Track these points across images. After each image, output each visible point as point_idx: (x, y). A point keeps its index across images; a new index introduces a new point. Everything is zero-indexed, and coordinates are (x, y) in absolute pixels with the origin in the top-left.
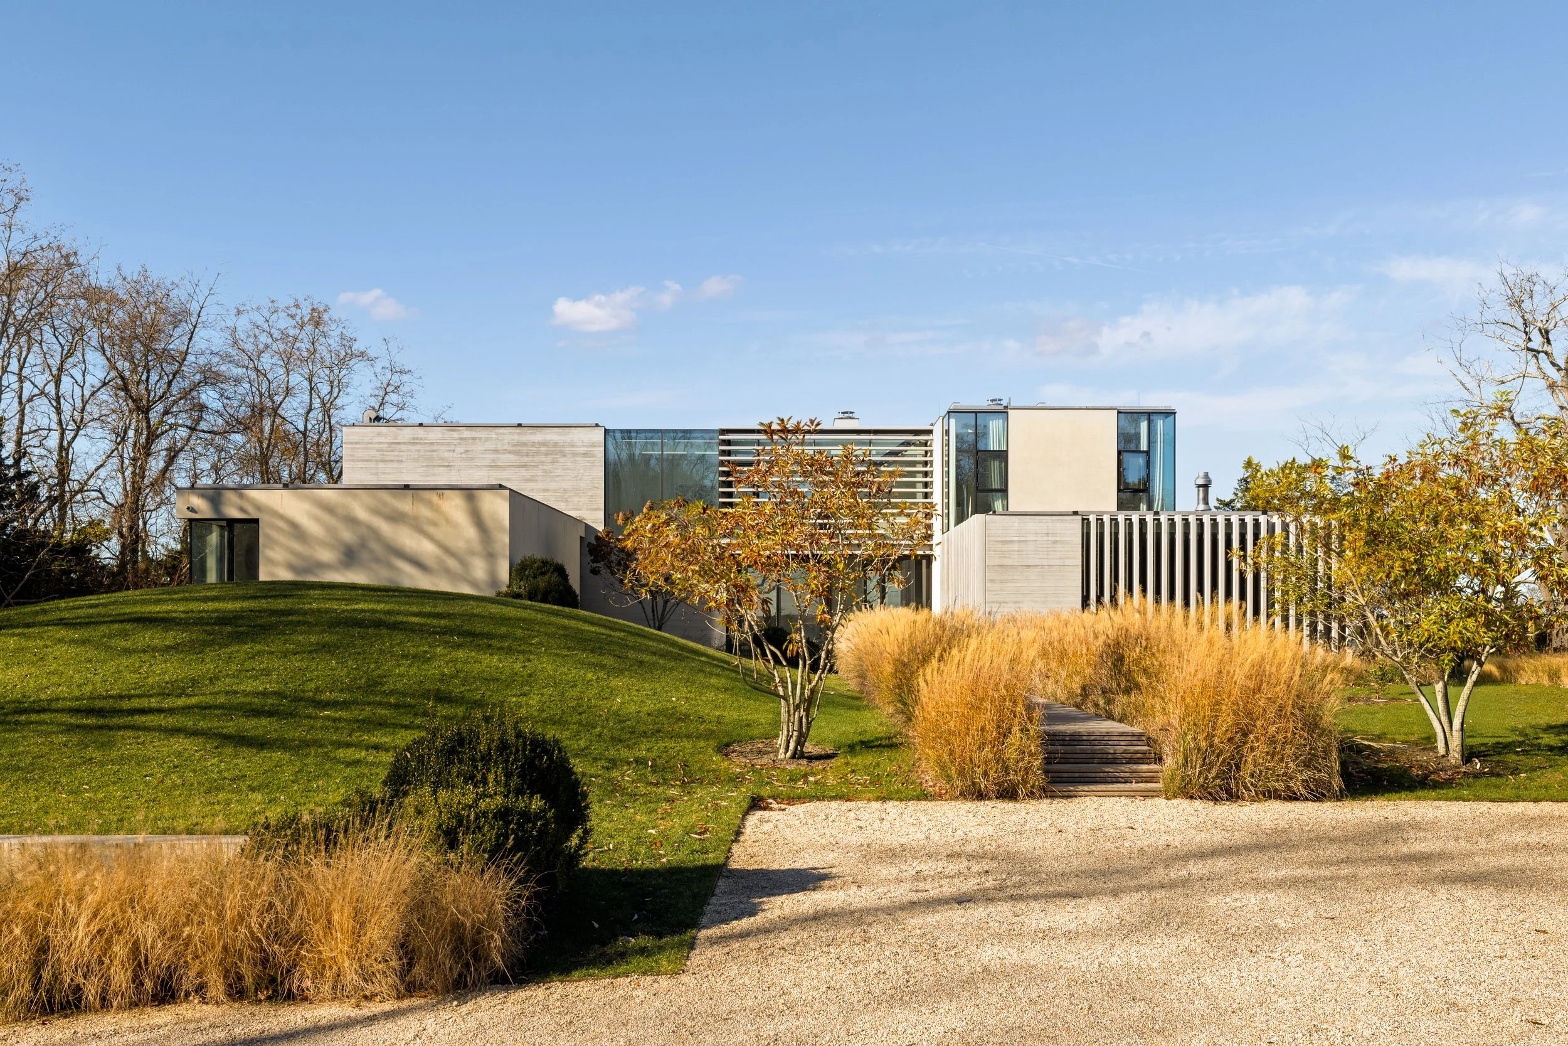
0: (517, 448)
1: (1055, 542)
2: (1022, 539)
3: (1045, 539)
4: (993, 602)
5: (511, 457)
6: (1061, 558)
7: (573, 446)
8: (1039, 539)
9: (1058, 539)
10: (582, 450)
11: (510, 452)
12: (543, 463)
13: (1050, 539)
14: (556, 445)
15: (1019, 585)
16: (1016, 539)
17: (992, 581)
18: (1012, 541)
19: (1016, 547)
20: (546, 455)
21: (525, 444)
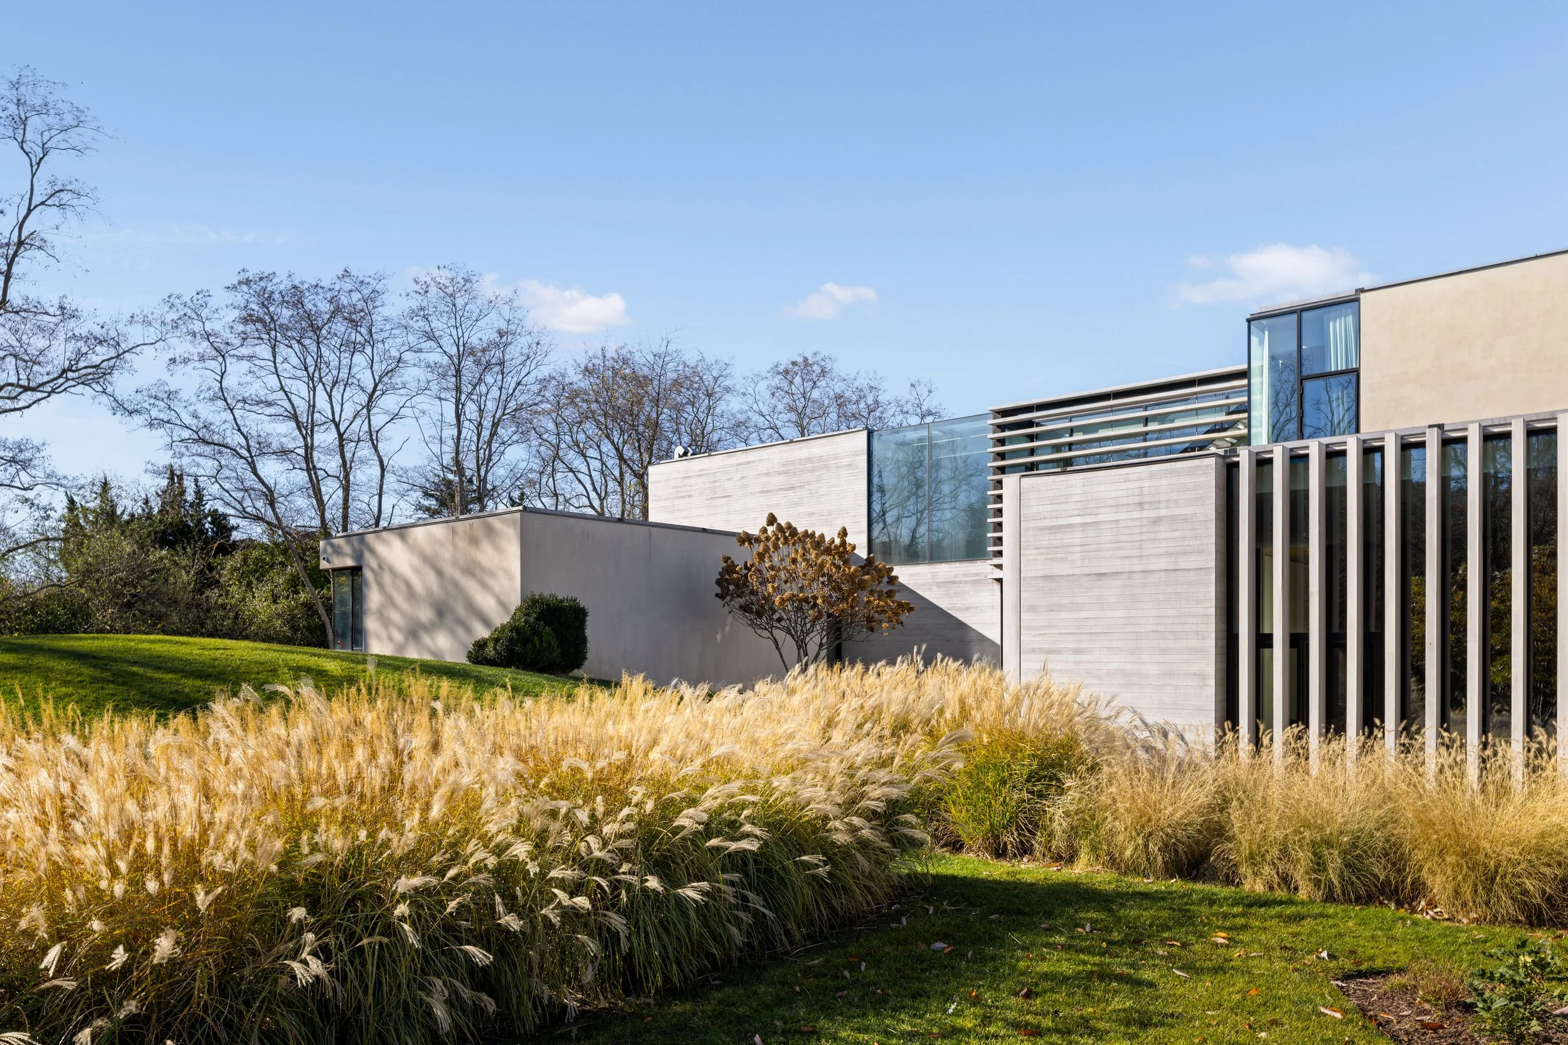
0: (785, 469)
1: (1157, 521)
2: (1089, 519)
3: (1136, 515)
4: (1033, 651)
5: (782, 478)
6: (1169, 555)
7: (836, 458)
8: (1123, 516)
9: (1163, 512)
10: (845, 461)
11: (780, 474)
12: (808, 483)
13: (1146, 514)
14: (821, 458)
15: (1084, 615)
16: (1077, 520)
17: (1033, 609)
18: (1070, 526)
19: (1076, 537)
20: (812, 471)
21: (792, 463)
